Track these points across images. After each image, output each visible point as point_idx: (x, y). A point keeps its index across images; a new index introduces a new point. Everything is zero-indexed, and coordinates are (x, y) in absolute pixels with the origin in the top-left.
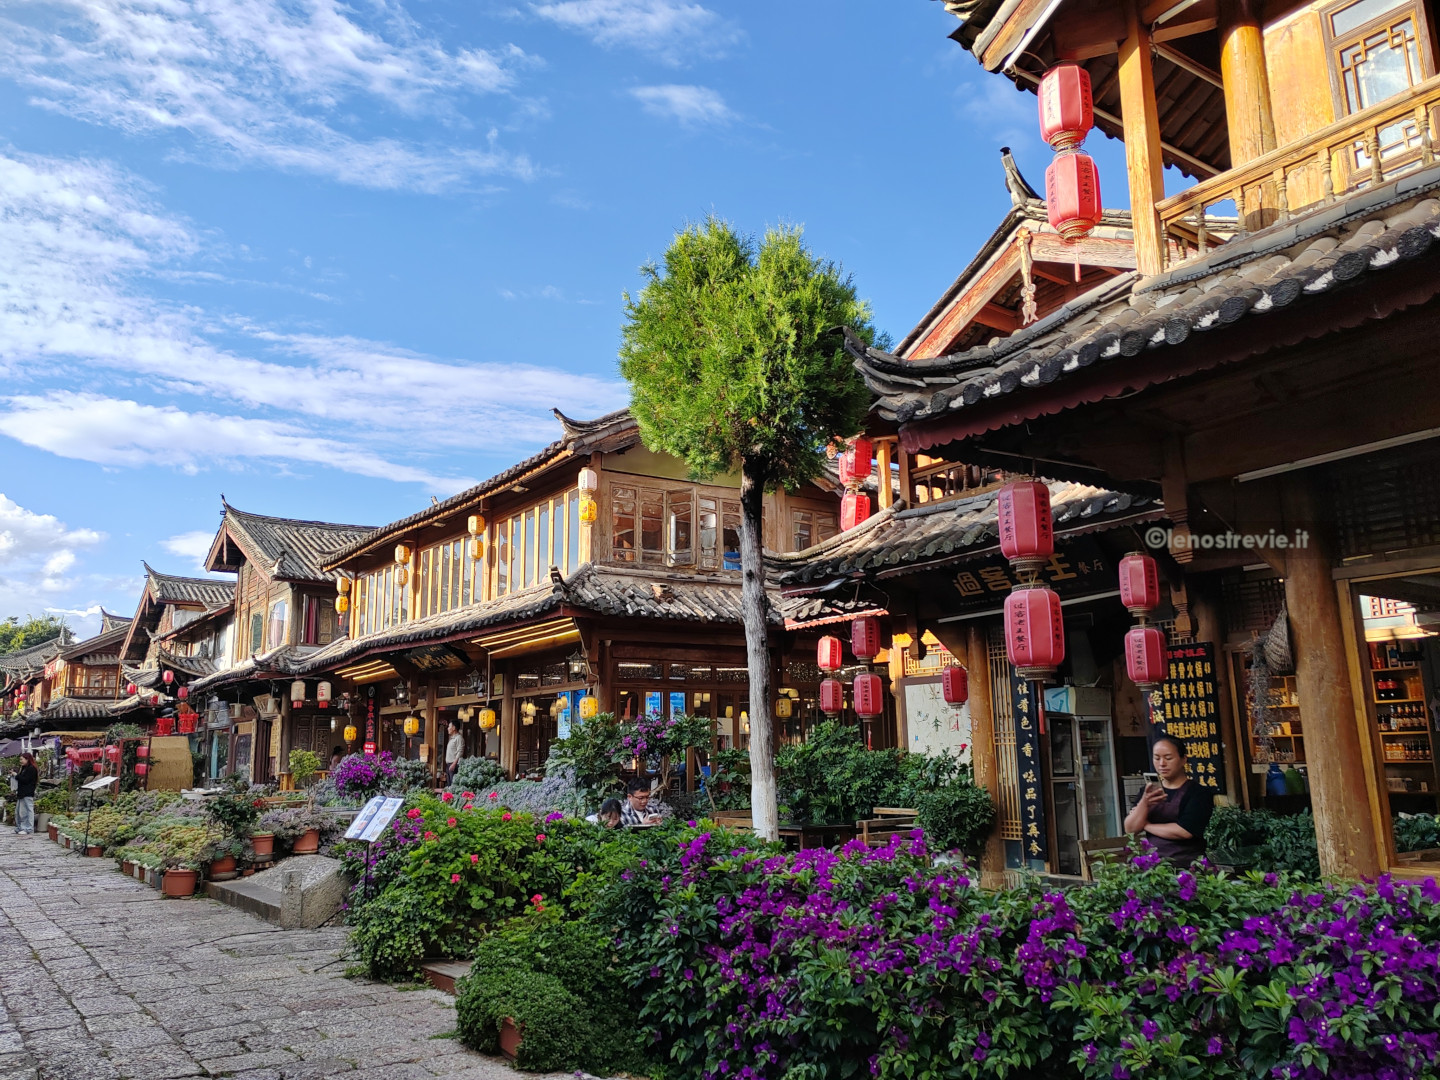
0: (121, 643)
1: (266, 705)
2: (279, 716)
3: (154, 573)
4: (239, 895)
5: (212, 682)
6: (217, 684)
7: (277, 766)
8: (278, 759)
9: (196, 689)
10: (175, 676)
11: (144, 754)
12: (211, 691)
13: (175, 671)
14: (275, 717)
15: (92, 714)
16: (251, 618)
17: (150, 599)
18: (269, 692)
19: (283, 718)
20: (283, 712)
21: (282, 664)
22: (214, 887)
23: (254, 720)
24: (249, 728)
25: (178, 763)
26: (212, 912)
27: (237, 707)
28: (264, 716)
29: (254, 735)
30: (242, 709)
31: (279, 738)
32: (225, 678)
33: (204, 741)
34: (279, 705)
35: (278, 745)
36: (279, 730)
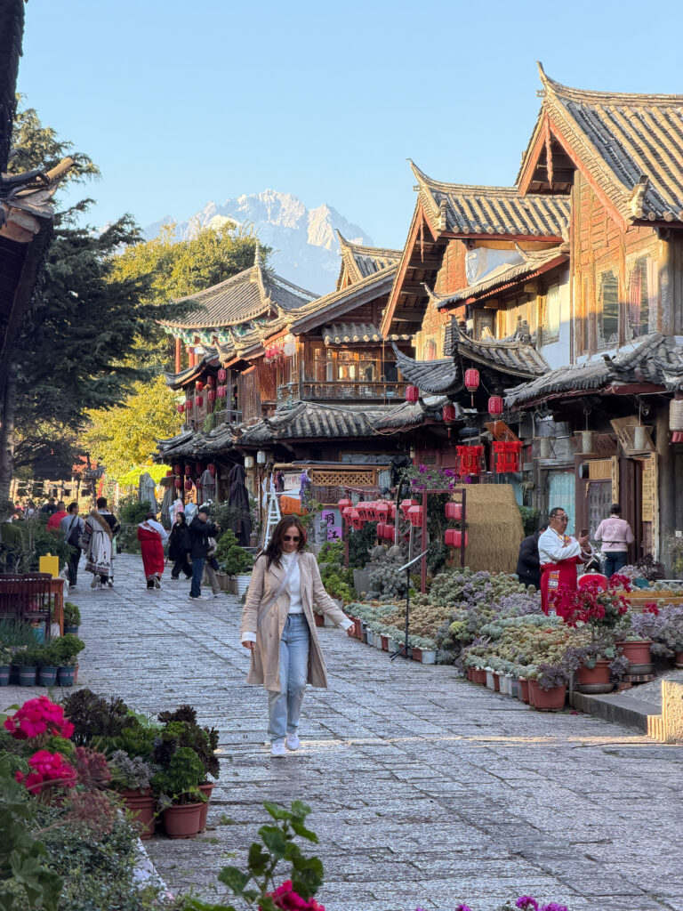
0: (383, 301)
1: (632, 434)
2: (653, 455)
3: (428, 181)
4: (617, 708)
5: (543, 392)
6: (552, 396)
7: (655, 539)
8: (655, 526)
9: (517, 403)
10: (482, 377)
11: (458, 515)
12: (542, 407)
13: (482, 369)
14: (646, 455)
15: (345, 431)
16: (599, 280)
17: (426, 229)
18: (635, 412)
19: (659, 459)
20: (659, 448)
21: (652, 369)
22: (585, 699)
23: (614, 459)
24: (605, 470)
25: (502, 528)
26: (587, 725)
27: (586, 435)
28: (628, 452)
29: (615, 482)
30: (594, 442)
31: (654, 490)
32: (564, 388)
33: (534, 488)
34: (652, 437)
35: (655, 502)
36: (654, 479)
